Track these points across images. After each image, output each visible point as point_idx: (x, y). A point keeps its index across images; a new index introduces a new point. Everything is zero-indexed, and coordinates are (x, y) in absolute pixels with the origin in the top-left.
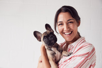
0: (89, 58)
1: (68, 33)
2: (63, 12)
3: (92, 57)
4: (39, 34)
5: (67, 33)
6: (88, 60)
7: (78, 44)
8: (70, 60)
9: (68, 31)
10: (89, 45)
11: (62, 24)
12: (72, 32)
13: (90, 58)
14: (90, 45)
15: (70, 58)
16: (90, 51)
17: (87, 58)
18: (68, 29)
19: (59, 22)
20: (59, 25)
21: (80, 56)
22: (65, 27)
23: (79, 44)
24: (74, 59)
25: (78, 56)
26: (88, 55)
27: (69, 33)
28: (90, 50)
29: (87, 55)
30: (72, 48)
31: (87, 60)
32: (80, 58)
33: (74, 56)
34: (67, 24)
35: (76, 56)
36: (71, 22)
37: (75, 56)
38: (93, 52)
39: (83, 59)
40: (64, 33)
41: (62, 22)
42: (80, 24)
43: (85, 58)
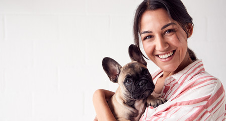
0: (209, 109)
1: (166, 56)
2: (151, 9)
3: (215, 107)
4: (115, 65)
5: (164, 54)
6: (208, 114)
7: (186, 78)
8: (167, 113)
9: (166, 52)
10: (210, 79)
11: (150, 36)
12: (174, 52)
13: (213, 110)
14: (213, 81)
15: (167, 109)
16: (213, 93)
17: (205, 110)
18: (165, 46)
19: (145, 32)
20: (145, 38)
21: (188, 103)
22: (157, 42)
23: (190, 77)
24: (176, 109)
25: (184, 104)
26: (208, 103)
27: (169, 55)
28: (212, 91)
29: (205, 103)
30: (174, 85)
31: (204, 114)
32: (188, 108)
33: (175, 105)
34: (162, 35)
35: (180, 104)
36: (170, 31)
37: (178, 104)
38: (218, 97)
39: (196, 110)
40: (158, 56)
41: (151, 32)
42: (192, 30)
43: (201, 108)
